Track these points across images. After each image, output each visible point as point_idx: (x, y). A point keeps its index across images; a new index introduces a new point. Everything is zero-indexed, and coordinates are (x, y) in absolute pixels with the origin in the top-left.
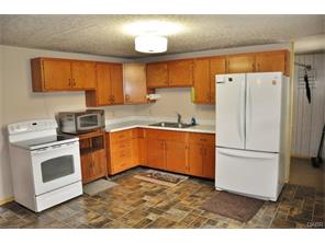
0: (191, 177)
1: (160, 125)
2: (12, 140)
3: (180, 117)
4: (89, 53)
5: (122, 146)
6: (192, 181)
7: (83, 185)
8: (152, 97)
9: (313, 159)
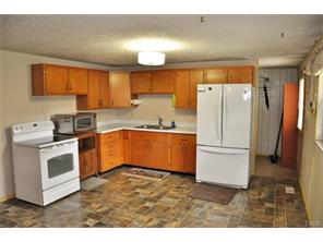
0: (172, 173)
1: (142, 127)
2: (16, 139)
3: (161, 120)
4: (81, 61)
5: (111, 146)
6: (175, 176)
7: (81, 181)
8: (136, 102)
9: (271, 157)
